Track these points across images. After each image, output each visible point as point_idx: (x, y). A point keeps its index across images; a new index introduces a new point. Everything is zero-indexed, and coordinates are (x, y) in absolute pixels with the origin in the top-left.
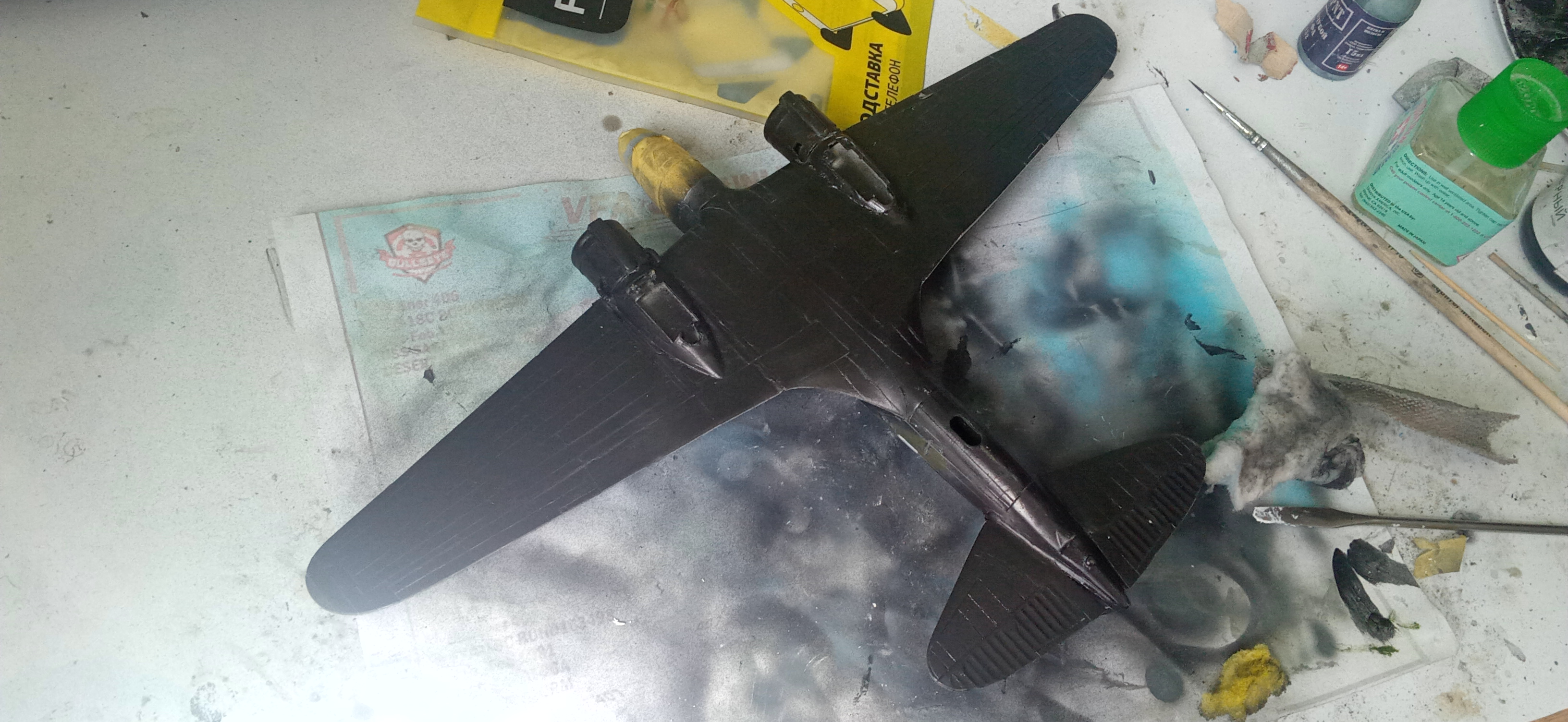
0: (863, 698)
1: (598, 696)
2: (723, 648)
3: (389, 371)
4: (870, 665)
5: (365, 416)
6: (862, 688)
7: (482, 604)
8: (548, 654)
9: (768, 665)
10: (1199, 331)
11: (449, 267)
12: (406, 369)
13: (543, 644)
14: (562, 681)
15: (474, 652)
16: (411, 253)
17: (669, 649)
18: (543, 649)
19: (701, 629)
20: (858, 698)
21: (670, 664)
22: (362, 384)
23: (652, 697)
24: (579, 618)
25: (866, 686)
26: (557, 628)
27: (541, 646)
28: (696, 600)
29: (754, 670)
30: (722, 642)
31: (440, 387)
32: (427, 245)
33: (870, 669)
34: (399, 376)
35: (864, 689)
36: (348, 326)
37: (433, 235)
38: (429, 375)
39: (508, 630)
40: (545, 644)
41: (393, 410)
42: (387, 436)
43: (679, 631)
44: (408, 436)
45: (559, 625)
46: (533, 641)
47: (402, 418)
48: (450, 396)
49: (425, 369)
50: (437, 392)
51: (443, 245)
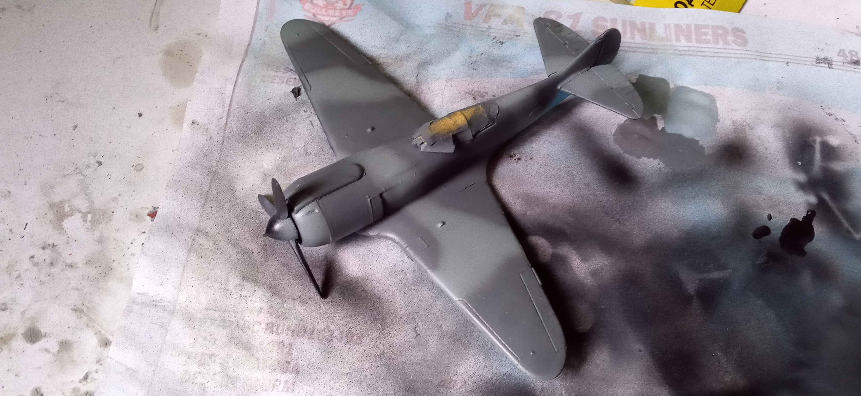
3: (266, 79)
5: (230, 105)
7: (250, 285)
8: (285, 352)
11: (350, 22)
12: (280, 81)
13: (285, 341)
14: (286, 381)
17: (402, 393)
18: (283, 345)
19: (443, 386)
22: (240, 80)
24: (330, 331)
26: (305, 331)
27: (282, 342)
28: (447, 356)
31: (301, 104)
34: (272, 84)
36: (253, 41)
38: (296, 92)
39: (261, 316)
40: (287, 342)
41: (255, 108)
42: (242, 126)
43: (420, 380)
44: (258, 132)
45: (308, 329)
46: (278, 334)
47: (259, 117)
48: (306, 114)
49: (295, 86)
50: (297, 106)
51: (353, 5)
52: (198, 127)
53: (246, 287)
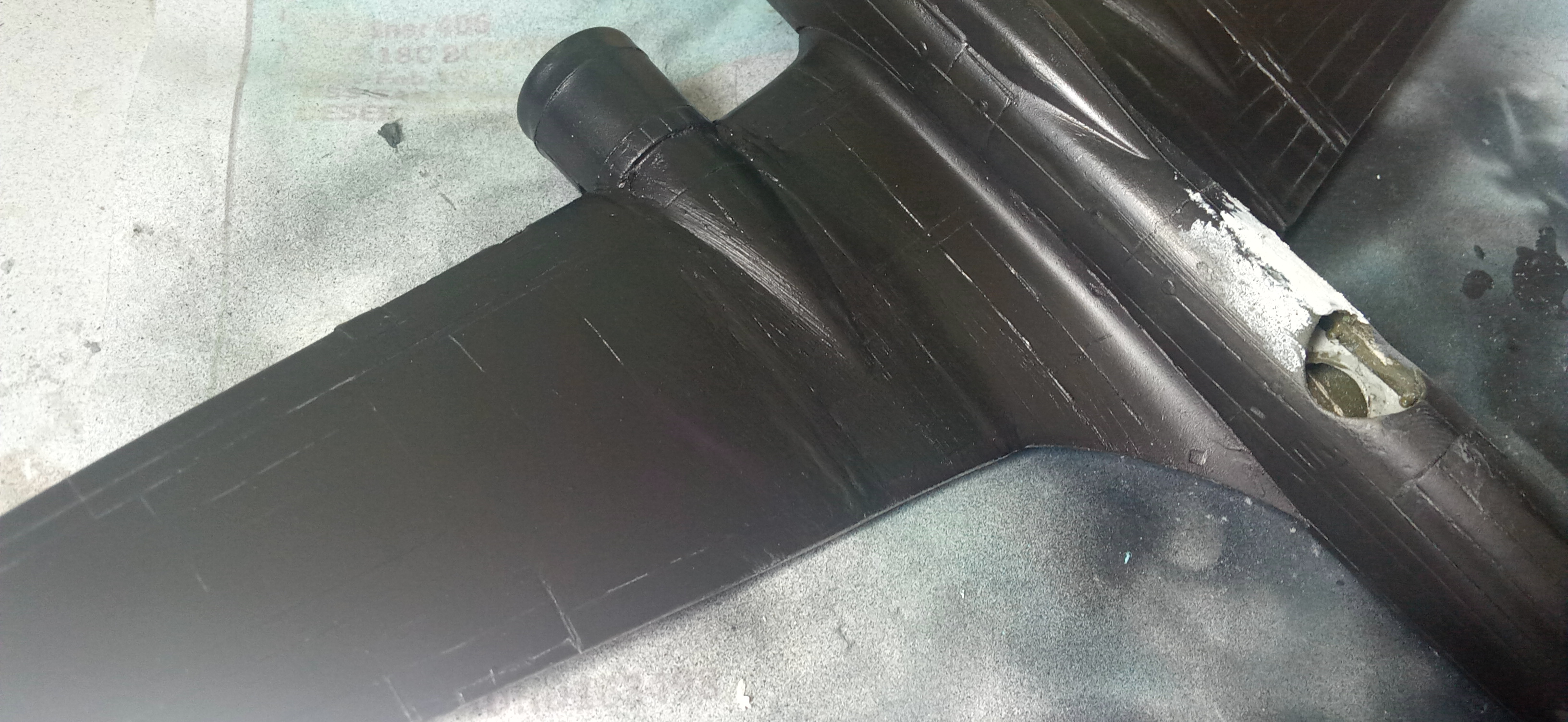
3: (307, 114)
5: (229, 177)
12: (346, 115)
22: (243, 121)
31: (410, 159)
34: (326, 123)
38: (392, 134)
41: (295, 177)
42: (268, 224)
44: (314, 235)
47: (311, 197)
48: (427, 179)
49: (387, 121)
50: (401, 165)
52: (151, 238)
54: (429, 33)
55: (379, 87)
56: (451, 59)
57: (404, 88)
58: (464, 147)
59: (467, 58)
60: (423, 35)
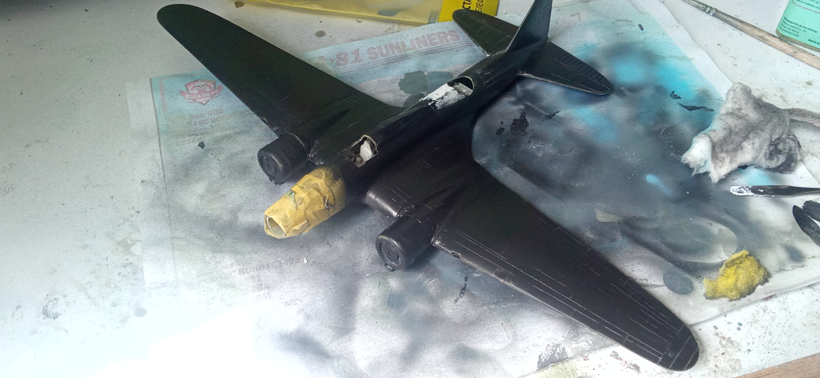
0: (461, 300)
1: (286, 303)
2: (368, 276)
3: (178, 144)
4: (466, 282)
5: (162, 164)
6: (460, 294)
7: (219, 254)
8: (256, 280)
9: (397, 285)
10: (681, 99)
11: (218, 97)
12: (189, 142)
13: (254, 275)
14: (264, 294)
15: (211, 280)
16: (198, 91)
17: (333, 276)
18: (254, 277)
19: (355, 266)
20: (457, 300)
21: (333, 284)
22: (162, 149)
23: (321, 303)
24: (278, 262)
25: (463, 293)
27: (253, 276)
28: (352, 250)
29: (388, 287)
30: (368, 273)
31: (208, 151)
32: (207, 88)
33: (466, 284)
34: (184, 145)
35: (462, 295)
36: (160, 127)
37: (212, 83)
38: (202, 145)
39: (233, 268)
40: (255, 275)
41: (179, 161)
42: (175, 174)
43: (341, 267)
44: (186, 175)
45: (265, 265)
46: (248, 273)
47: (184, 166)
48: (213, 155)
49: (200, 142)
50: (205, 153)
51: (216, 87)
52: (146, 183)
53: (217, 256)
54: (207, 115)
55: (196, 133)
56: (214, 121)
57: (202, 132)
58: (221, 145)
59: (218, 121)
60: (205, 116)
